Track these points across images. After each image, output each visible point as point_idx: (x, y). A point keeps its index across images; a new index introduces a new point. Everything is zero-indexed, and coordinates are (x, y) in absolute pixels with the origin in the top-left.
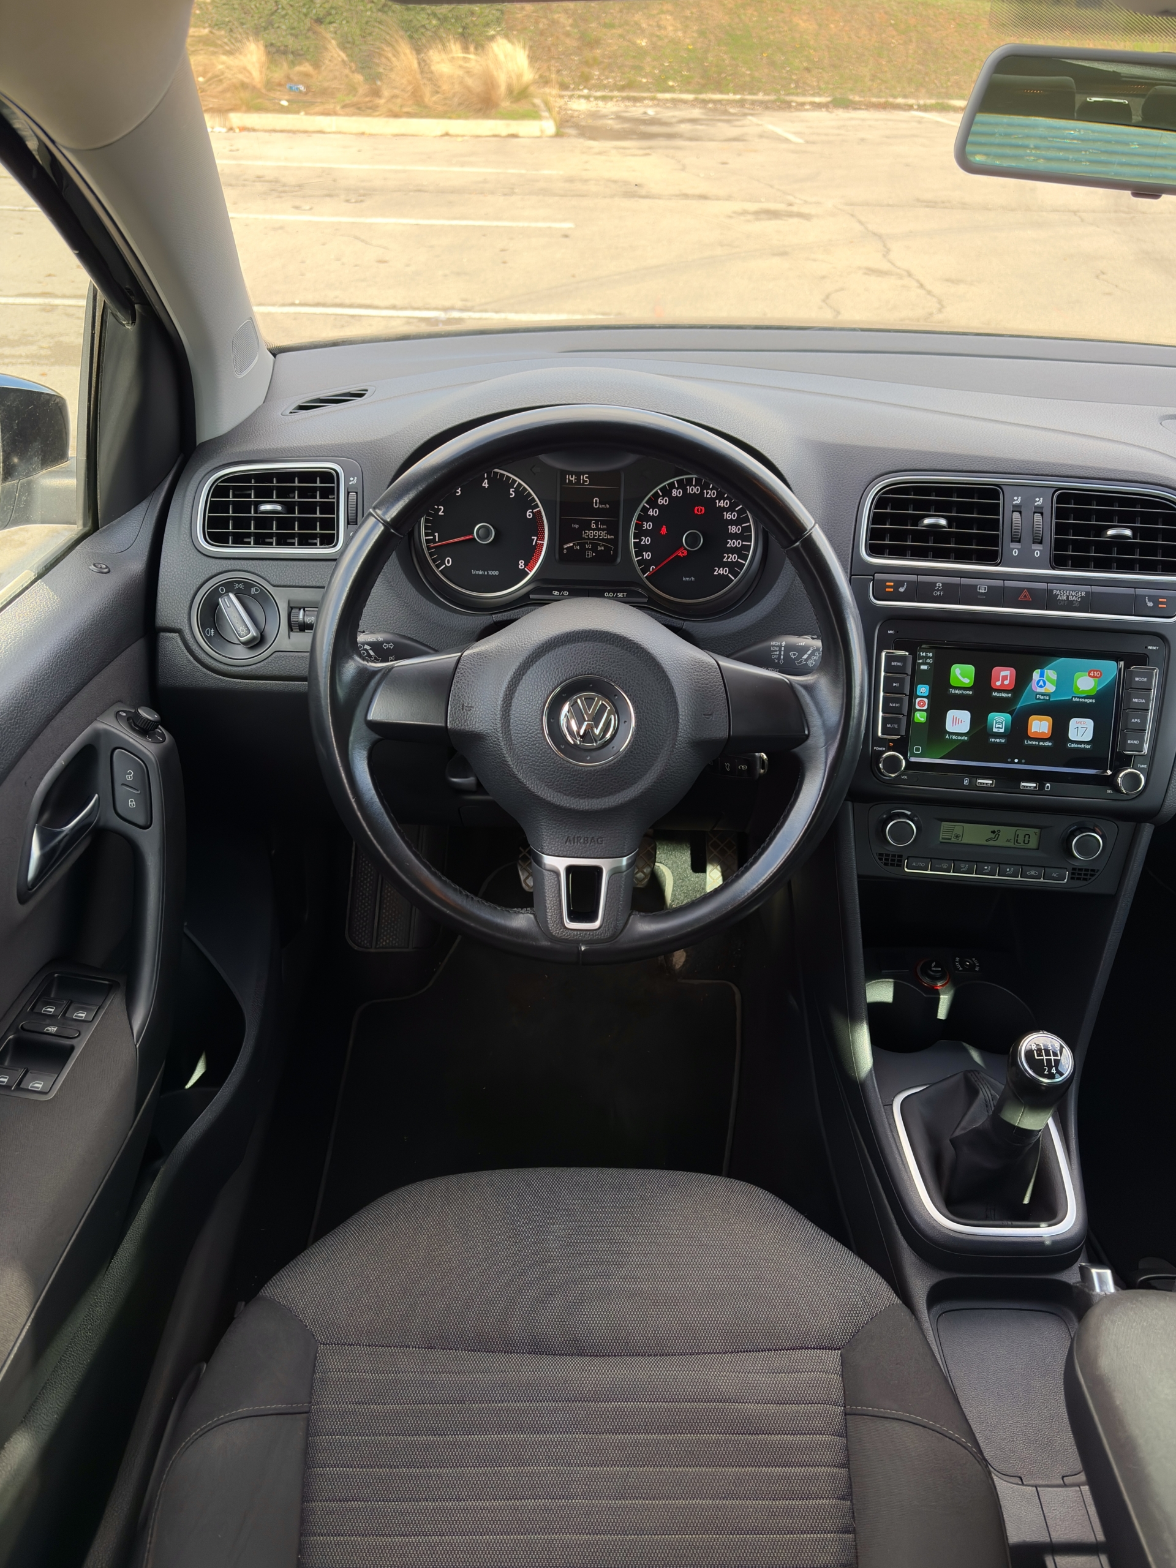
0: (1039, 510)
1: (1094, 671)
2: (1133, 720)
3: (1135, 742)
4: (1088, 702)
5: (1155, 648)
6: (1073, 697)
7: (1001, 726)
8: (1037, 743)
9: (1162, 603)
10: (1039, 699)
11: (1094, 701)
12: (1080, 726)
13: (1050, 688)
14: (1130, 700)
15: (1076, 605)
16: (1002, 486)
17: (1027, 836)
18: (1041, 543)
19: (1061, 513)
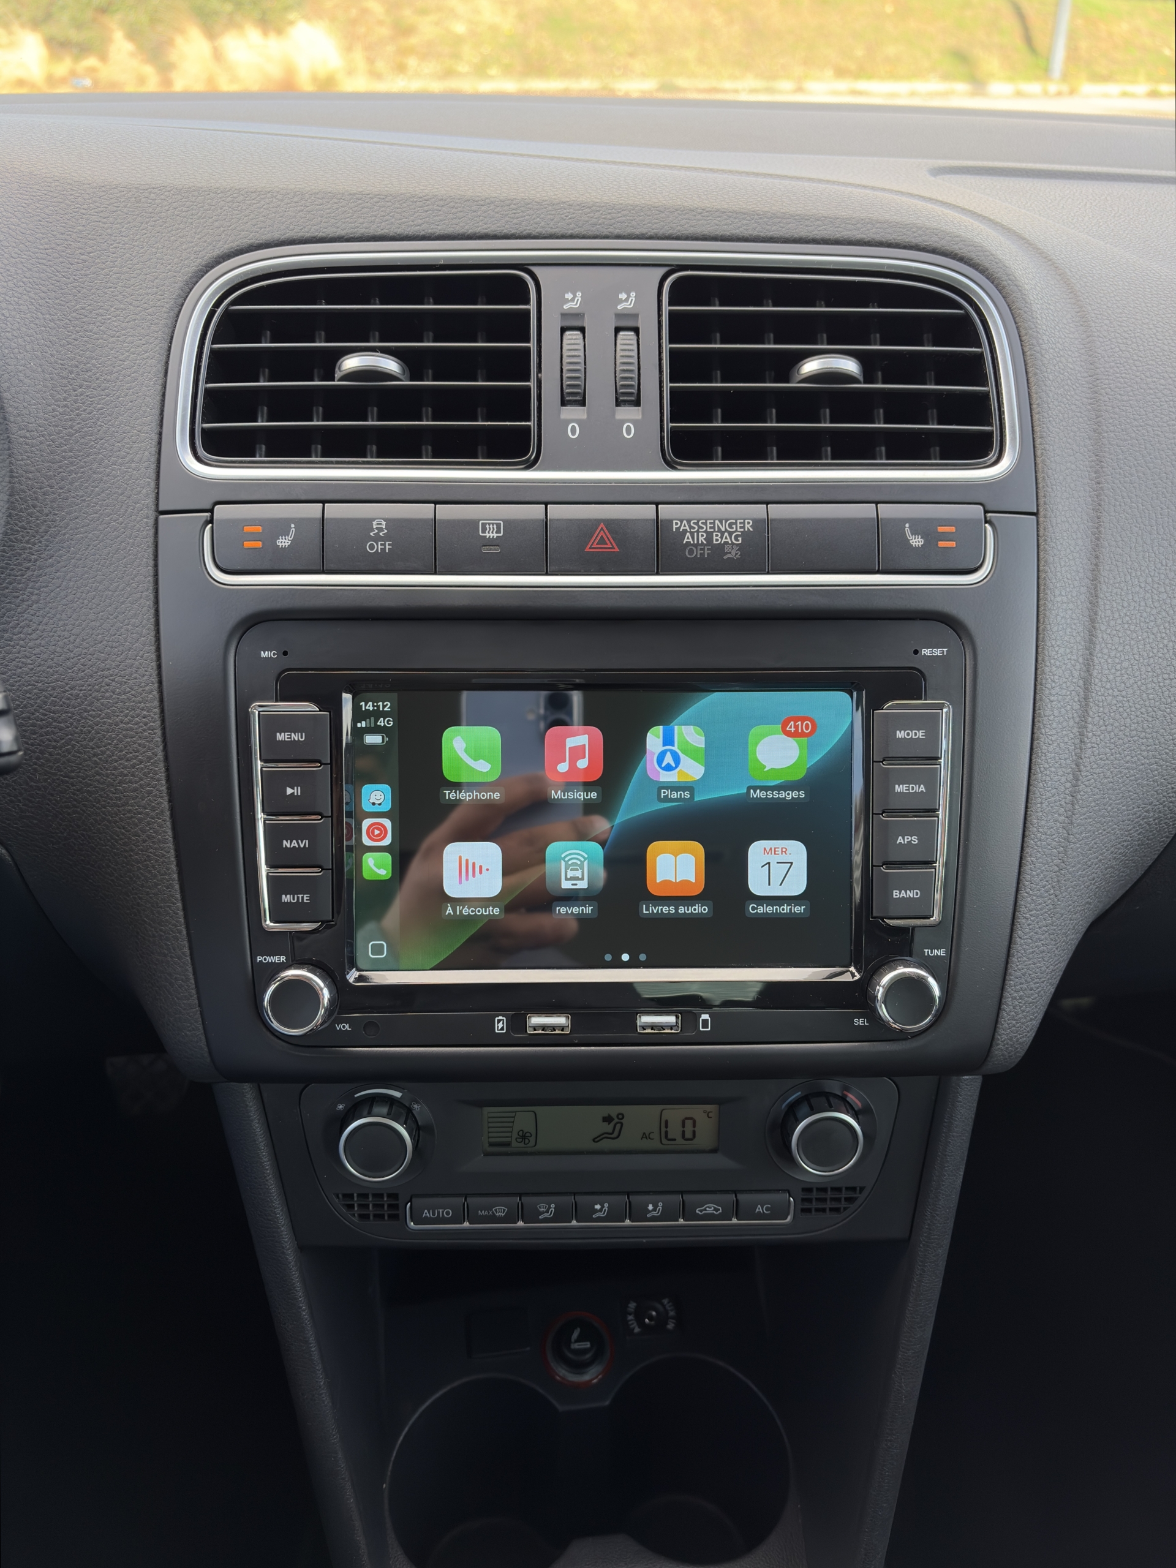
0: (627, 325)
1: (796, 719)
2: (900, 840)
3: (910, 894)
4: (789, 798)
5: (938, 652)
6: (749, 788)
7: (578, 874)
8: (672, 910)
9: (945, 537)
10: (666, 799)
11: (802, 794)
12: (773, 859)
13: (692, 770)
14: (888, 789)
15: (733, 554)
16: (535, 269)
17: (689, 1123)
18: (637, 403)
19: (680, 327)
